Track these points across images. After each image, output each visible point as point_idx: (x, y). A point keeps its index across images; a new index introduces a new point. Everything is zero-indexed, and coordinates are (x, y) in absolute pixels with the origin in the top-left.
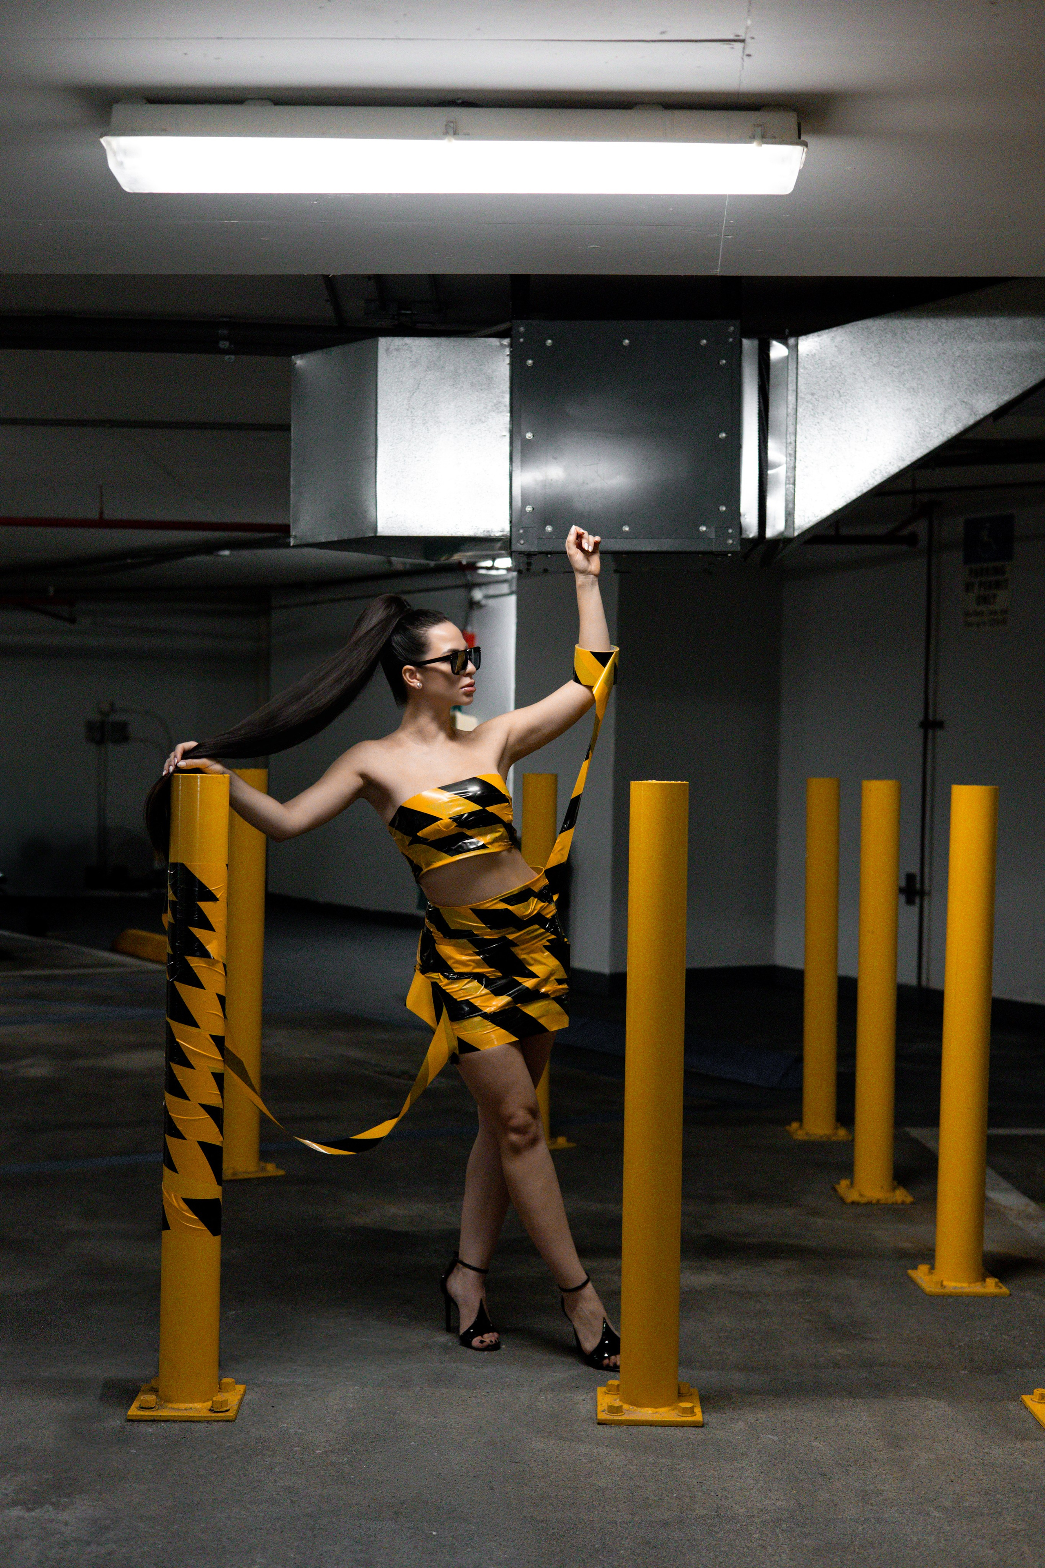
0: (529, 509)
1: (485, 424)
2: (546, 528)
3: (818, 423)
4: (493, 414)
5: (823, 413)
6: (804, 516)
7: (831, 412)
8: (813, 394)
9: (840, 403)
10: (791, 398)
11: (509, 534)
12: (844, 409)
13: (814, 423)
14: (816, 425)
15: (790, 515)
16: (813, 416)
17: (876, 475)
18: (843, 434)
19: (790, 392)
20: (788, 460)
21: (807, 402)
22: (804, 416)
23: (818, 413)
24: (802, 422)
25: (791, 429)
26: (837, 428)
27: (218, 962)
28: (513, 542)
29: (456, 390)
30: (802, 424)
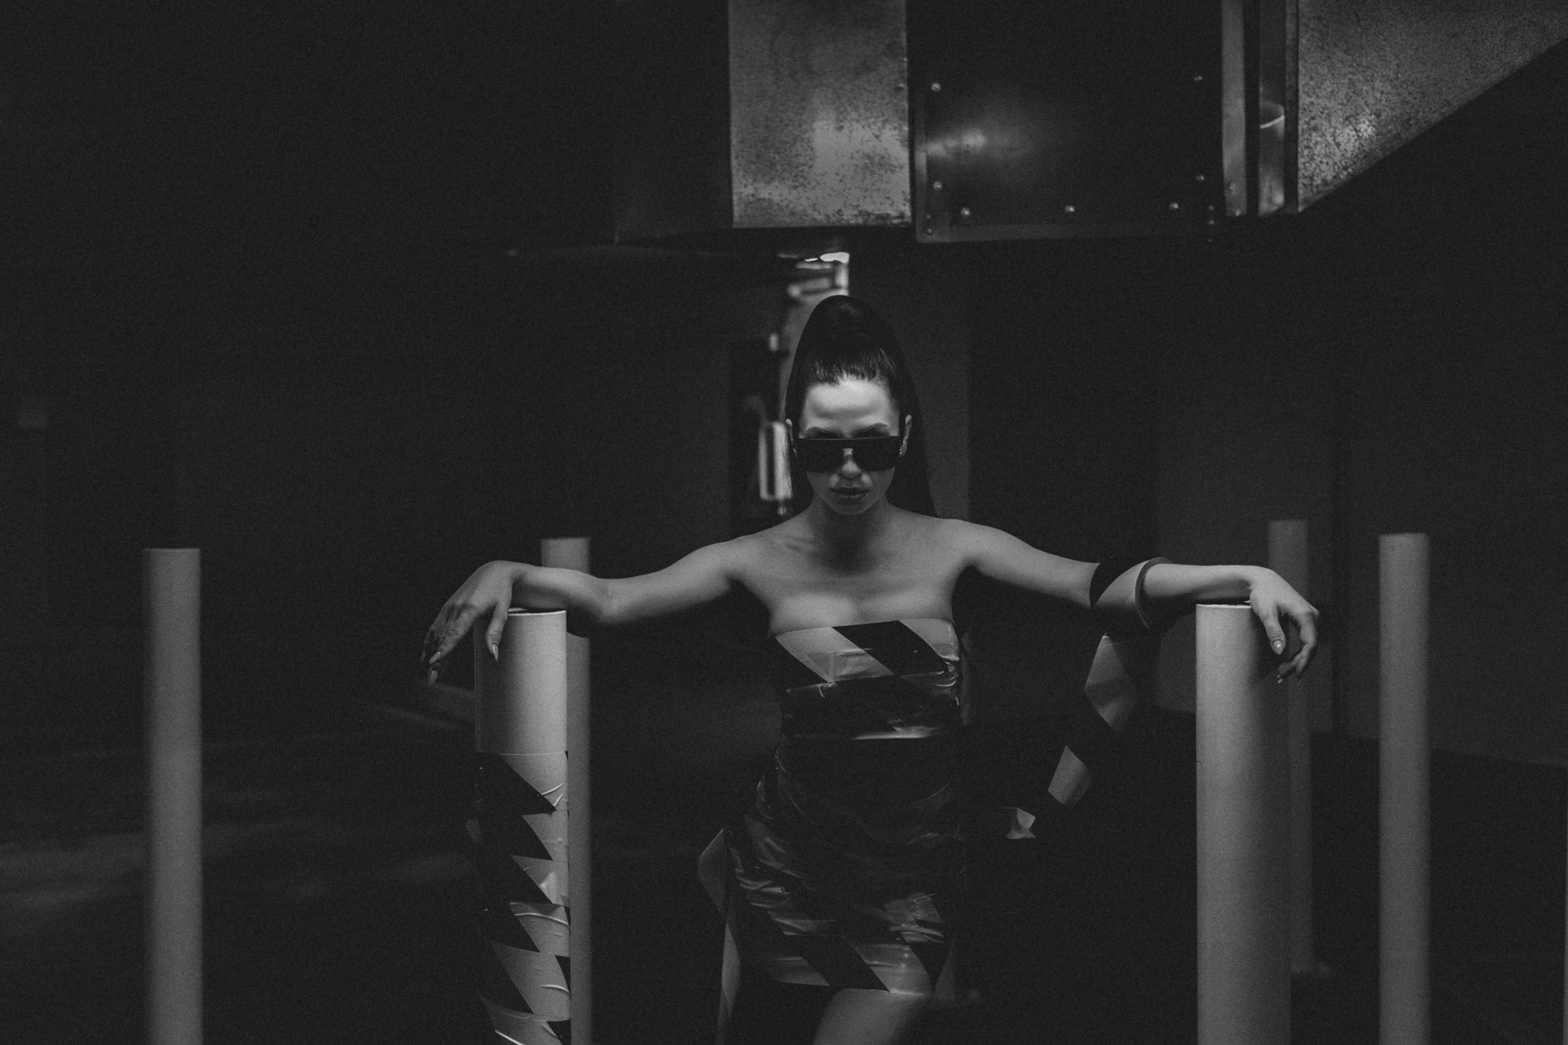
0: (938, 186)
1: (875, 73)
2: (962, 212)
3: (1329, 57)
4: (885, 59)
5: (1335, 45)
6: (1311, 185)
7: (1346, 42)
8: (1320, 19)
9: (1359, 30)
10: (1290, 26)
11: (910, 221)
12: (1364, 37)
13: (1323, 58)
14: (1325, 61)
15: (1290, 186)
16: (1322, 48)
17: (1411, 126)
18: (1363, 71)
19: (1289, 17)
20: (1288, 109)
21: (1313, 30)
22: (1309, 49)
23: (1328, 45)
24: (1306, 57)
25: (1289, 69)
26: (1355, 65)
27: (557, 906)
28: (918, 228)
29: (834, 29)
30: (1306, 61)
